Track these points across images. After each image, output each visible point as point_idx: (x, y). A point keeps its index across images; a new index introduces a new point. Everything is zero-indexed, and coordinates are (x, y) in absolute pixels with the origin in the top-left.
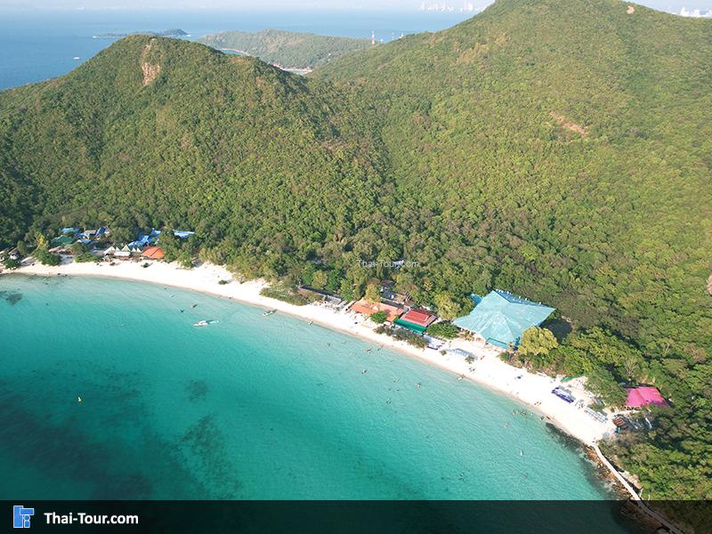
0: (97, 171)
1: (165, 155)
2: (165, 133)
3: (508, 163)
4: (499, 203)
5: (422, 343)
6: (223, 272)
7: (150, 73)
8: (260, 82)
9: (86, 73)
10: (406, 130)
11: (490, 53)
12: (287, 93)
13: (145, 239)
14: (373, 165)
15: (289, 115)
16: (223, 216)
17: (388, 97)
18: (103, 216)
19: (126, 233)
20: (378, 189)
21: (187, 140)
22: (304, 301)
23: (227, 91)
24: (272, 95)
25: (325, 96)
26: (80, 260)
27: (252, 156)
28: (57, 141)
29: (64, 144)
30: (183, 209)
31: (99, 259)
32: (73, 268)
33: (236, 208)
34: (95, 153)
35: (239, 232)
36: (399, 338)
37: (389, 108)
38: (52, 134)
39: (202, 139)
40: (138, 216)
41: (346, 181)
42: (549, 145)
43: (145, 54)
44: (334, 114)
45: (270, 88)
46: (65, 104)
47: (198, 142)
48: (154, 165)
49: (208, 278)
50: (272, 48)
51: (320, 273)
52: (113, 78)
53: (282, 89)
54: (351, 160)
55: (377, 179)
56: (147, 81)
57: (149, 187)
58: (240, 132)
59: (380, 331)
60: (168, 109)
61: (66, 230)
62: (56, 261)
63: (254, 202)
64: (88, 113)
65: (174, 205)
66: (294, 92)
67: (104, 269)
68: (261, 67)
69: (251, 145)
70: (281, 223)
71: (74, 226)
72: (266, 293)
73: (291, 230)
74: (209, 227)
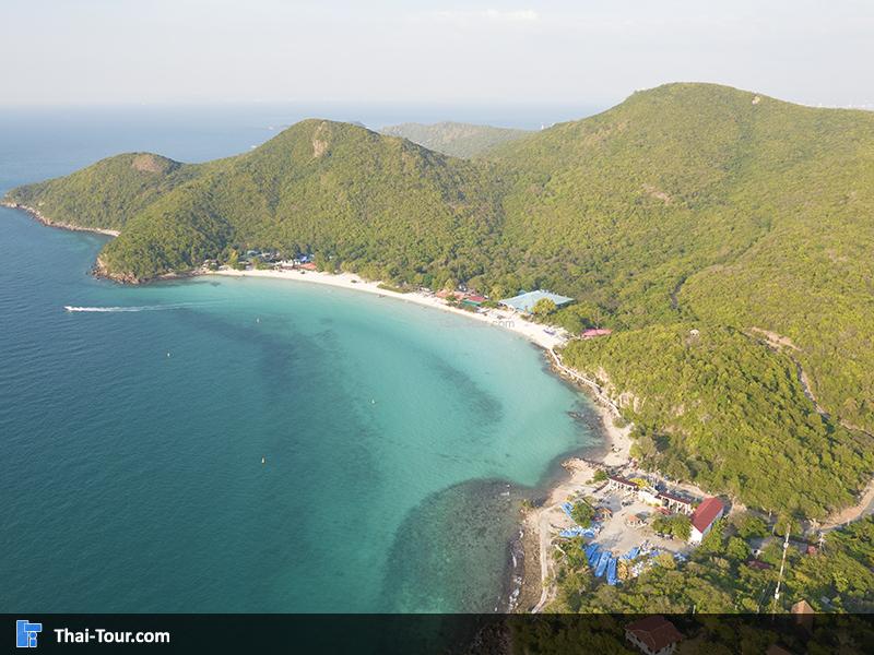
0: (273, 217)
1: (324, 206)
2: (326, 191)
3: (594, 219)
4: (573, 246)
5: (474, 310)
6: (355, 277)
7: (319, 148)
8: (404, 156)
9: (268, 148)
10: (523, 198)
11: (610, 138)
12: (425, 165)
13: (305, 258)
14: (487, 221)
15: (424, 182)
16: (362, 246)
17: (517, 173)
18: (276, 244)
19: (292, 253)
20: (485, 237)
21: (342, 197)
22: (406, 291)
23: (377, 162)
24: (412, 166)
25: (460, 170)
26: (258, 268)
27: (390, 209)
28: (245, 196)
29: (250, 198)
30: (334, 242)
31: (272, 268)
32: (254, 272)
33: (372, 242)
34: (273, 205)
35: (371, 255)
36: (460, 308)
37: (515, 182)
38: (242, 190)
39: (353, 196)
40: (301, 245)
41: (460, 229)
42: (632, 208)
43: (317, 133)
44: (463, 183)
45: (411, 161)
46: (253, 170)
47: (350, 198)
48: (315, 213)
49: (344, 280)
50: (447, 139)
51: (419, 274)
52: (290, 152)
53: (422, 162)
54: (469, 216)
55: (486, 229)
56: (316, 154)
57: (311, 226)
58: (383, 192)
59: (449, 305)
60: (330, 174)
61: (249, 252)
62: (243, 268)
63: (385, 239)
64: (269, 177)
65: (327, 239)
66: (432, 165)
67: (275, 273)
68: (407, 145)
69: (390, 201)
70: (402, 251)
71: (255, 250)
72: (381, 287)
73: (409, 256)
74: (351, 253)
